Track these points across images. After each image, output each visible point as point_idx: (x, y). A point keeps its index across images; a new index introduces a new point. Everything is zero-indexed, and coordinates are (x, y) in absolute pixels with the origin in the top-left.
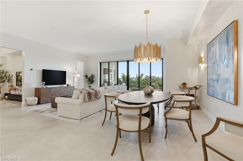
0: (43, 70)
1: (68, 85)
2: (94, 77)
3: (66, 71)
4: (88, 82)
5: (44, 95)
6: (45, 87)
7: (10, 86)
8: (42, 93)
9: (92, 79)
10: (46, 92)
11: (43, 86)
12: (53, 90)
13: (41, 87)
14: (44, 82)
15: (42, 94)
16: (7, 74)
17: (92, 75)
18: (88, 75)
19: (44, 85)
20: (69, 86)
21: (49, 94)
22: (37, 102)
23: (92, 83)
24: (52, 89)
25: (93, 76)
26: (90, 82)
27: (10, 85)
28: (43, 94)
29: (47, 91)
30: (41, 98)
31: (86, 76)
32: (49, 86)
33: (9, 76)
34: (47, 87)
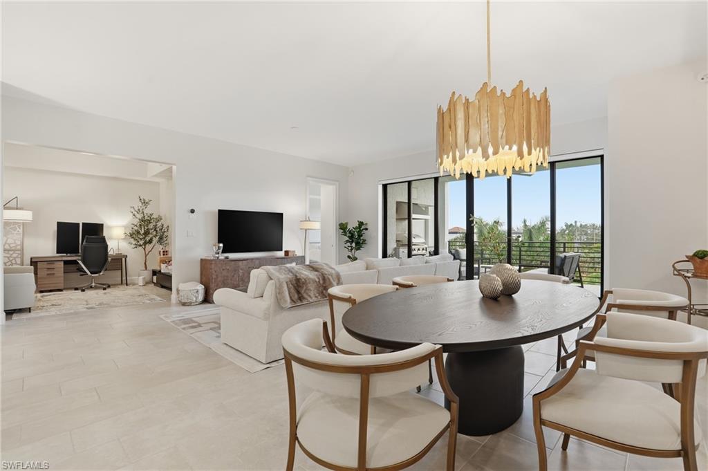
0: (220, 211)
1: (287, 253)
2: (367, 229)
3: (282, 214)
4: (349, 244)
5: (219, 279)
6: (222, 257)
7: (162, 253)
8: (213, 272)
9: (360, 236)
10: (223, 270)
11: (217, 255)
12: (241, 267)
13: (212, 258)
14: (221, 245)
15: (214, 277)
16: (159, 224)
17: (361, 224)
18: (347, 223)
19: (221, 251)
20: (290, 254)
21: (233, 276)
22: (201, 298)
23: (358, 249)
24: (240, 263)
25: (363, 227)
26: (354, 245)
27: (162, 251)
28: (217, 275)
29: (228, 268)
30: (211, 287)
31: (343, 227)
32: (232, 256)
33: (161, 230)
34: (227, 258)
